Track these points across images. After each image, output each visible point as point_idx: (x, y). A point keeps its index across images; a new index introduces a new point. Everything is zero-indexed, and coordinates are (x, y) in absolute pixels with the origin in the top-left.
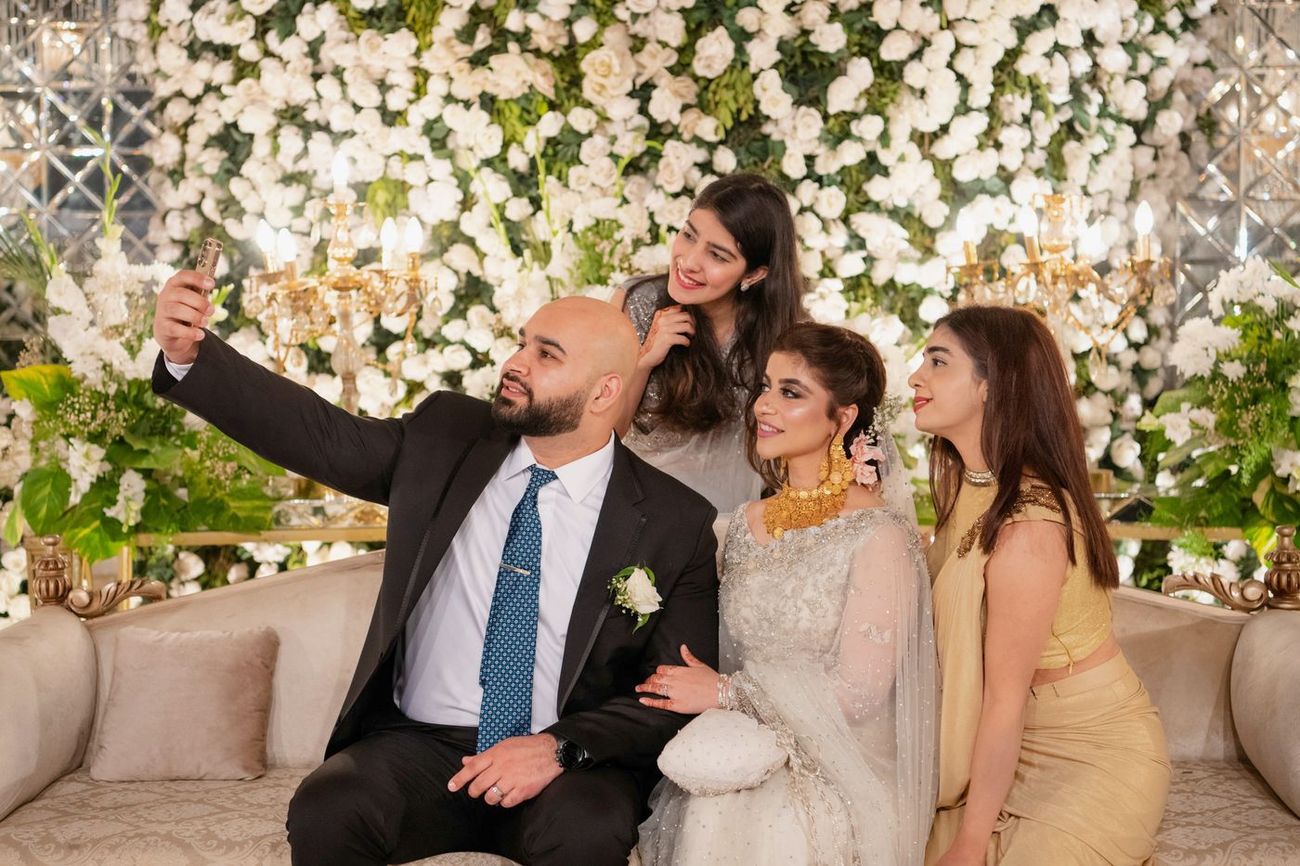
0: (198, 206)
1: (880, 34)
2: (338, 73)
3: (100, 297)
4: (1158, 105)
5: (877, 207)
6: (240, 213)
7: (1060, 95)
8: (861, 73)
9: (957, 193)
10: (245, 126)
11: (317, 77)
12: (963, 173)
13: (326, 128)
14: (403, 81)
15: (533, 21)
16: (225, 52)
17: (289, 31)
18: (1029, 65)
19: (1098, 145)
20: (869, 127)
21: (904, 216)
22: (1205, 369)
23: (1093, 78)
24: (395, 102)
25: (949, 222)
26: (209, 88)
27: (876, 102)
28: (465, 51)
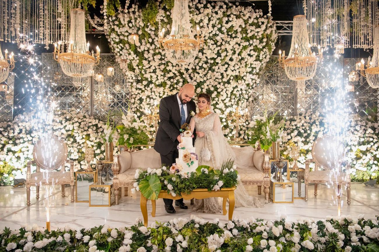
0: (136, 107)
1: (218, 89)
2: (154, 92)
3: (128, 118)
4: (249, 97)
5: (217, 108)
6: (142, 108)
7: (238, 96)
8: (215, 93)
9: (227, 107)
10: (143, 98)
11: (151, 92)
12: (227, 105)
13: (153, 98)
14: (162, 93)
15: (178, 86)
16: (140, 89)
17: (148, 87)
18: (234, 92)
19: (242, 102)
20: (217, 99)
21: (220, 109)
22: (253, 126)
23: (242, 94)
24: (161, 95)
25: (225, 110)
26: (138, 93)
27: (217, 96)
28: (170, 89)
